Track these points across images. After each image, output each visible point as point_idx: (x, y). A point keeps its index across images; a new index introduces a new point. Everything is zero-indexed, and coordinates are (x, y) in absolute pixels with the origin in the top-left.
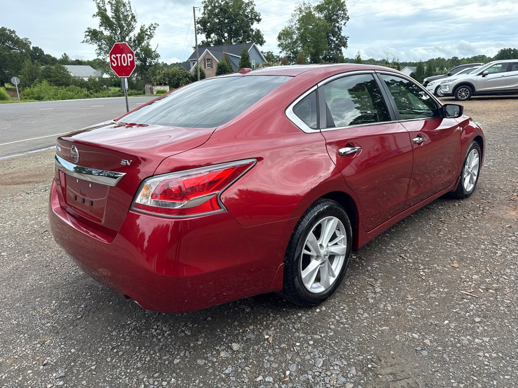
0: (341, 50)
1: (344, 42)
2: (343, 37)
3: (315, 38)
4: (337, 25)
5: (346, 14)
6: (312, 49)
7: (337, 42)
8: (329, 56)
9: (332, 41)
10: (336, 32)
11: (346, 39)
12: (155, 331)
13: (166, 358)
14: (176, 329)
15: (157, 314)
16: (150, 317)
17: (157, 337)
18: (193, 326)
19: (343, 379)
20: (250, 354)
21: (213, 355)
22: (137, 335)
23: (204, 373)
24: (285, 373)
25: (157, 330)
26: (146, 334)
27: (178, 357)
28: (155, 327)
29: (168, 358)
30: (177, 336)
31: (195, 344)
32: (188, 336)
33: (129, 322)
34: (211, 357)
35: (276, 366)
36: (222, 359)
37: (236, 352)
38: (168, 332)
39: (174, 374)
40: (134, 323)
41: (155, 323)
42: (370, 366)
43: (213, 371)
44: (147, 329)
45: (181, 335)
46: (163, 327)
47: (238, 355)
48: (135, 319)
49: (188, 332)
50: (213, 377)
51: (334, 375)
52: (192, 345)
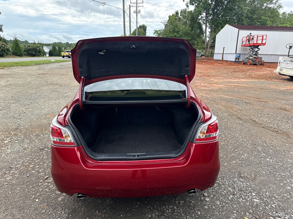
12: (169, 211)
13: (193, 215)
14: (175, 204)
15: (155, 205)
16: (154, 208)
17: (175, 212)
18: (178, 199)
19: (244, 183)
20: (213, 194)
21: (205, 202)
22: (165, 217)
23: (214, 209)
24: (231, 192)
25: (169, 210)
26: (167, 214)
27: (197, 211)
28: (165, 209)
29: (194, 215)
30: (181, 206)
31: (192, 204)
32: (184, 203)
33: (150, 216)
34: (206, 203)
35: (225, 192)
36: (210, 201)
37: (208, 197)
38: (175, 207)
39: (207, 217)
40: (153, 215)
41: (162, 208)
42: (242, 176)
43: (215, 206)
44: (163, 212)
45: (181, 204)
46: (169, 207)
47: (211, 196)
48: (150, 213)
49: (182, 202)
50: (218, 208)
51: (241, 184)
52: (192, 205)
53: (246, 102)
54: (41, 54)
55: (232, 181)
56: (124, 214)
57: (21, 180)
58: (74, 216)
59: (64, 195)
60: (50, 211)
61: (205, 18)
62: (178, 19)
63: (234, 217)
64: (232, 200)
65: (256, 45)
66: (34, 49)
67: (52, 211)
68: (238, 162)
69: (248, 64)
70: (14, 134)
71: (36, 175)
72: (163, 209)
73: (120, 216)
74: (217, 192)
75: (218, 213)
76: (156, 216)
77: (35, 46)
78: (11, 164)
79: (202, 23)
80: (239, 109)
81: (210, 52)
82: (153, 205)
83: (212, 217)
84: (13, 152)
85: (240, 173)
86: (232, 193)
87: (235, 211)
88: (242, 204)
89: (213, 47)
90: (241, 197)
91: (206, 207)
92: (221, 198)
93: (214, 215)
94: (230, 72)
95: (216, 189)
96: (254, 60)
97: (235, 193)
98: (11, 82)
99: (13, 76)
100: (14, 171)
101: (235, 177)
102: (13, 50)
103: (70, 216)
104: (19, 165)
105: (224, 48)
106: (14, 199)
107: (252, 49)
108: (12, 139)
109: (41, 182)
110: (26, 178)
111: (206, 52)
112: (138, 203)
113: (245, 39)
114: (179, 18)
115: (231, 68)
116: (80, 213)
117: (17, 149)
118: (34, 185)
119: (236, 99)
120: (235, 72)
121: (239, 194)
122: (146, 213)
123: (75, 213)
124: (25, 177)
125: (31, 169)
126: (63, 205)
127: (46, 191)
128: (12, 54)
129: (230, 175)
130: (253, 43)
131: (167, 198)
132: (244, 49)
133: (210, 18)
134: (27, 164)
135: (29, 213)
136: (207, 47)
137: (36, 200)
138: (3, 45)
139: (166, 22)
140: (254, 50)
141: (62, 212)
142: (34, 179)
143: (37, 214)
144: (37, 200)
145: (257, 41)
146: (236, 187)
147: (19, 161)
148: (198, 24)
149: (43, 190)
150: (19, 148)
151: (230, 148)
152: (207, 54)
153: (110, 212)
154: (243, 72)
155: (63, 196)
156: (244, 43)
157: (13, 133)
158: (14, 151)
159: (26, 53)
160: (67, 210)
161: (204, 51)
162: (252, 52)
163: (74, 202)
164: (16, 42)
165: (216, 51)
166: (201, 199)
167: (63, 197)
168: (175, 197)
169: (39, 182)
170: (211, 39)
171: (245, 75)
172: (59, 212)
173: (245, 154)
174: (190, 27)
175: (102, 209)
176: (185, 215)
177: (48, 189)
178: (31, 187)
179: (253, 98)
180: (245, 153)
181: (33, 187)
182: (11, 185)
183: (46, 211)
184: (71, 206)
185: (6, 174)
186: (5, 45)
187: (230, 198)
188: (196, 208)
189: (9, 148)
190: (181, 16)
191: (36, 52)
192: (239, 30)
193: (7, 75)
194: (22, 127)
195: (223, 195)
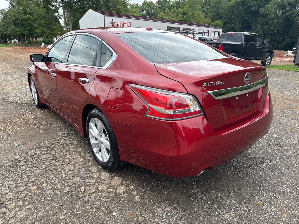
27: (249, 156)
48: (227, 171)
76: (234, 171)
103: (174, 206)
174: (45, 9)
192: (104, 16)
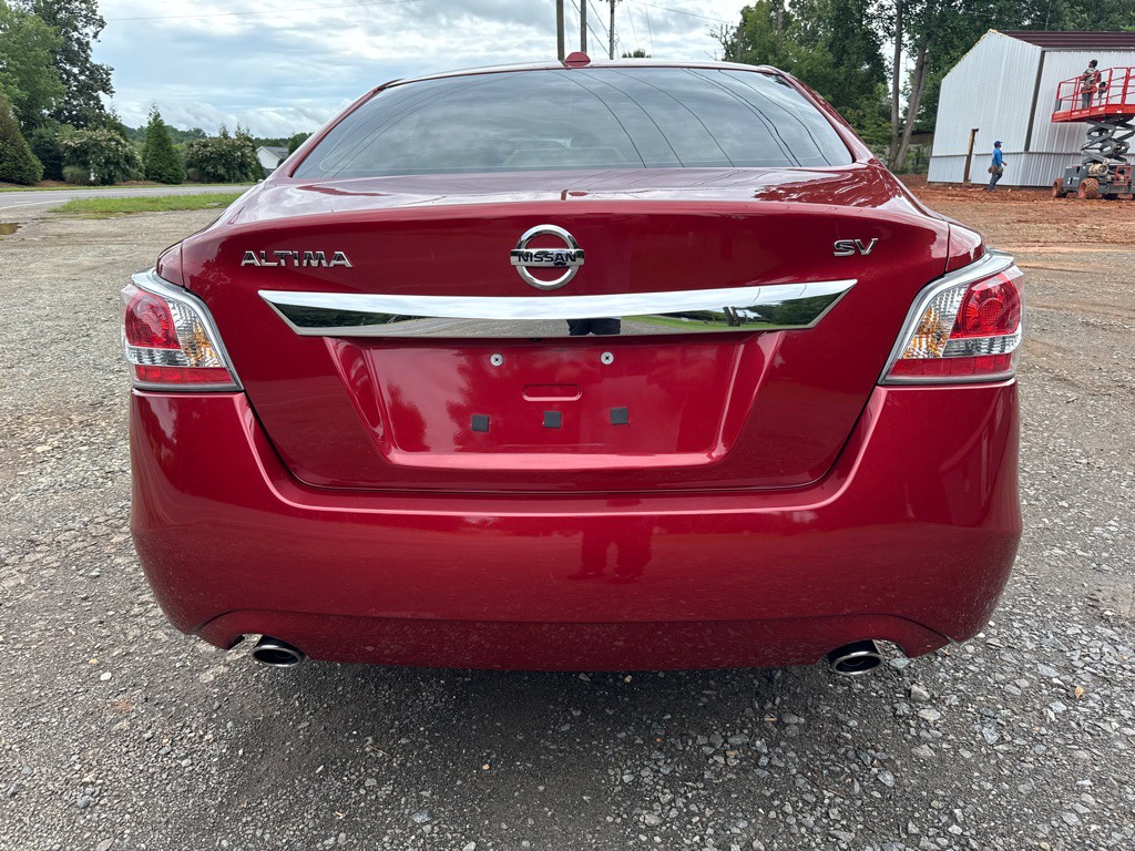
0: (97, 99)
1: (102, 79)
2: (98, 68)
3: (22, 63)
4: (76, 35)
5: (94, 12)
6: (18, 90)
7: (83, 78)
8: (70, 112)
9: (69, 74)
10: (76, 54)
11: (108, 74)
12: (726, 757)
13: (857, 788)
14: (759, 729)
15: (654, 725)
16: (650, 741)
17: (756, 765)
18: (774, 704)
19: (1120, 647)
20: (959, 691)
21: (918, 728)
22: (703, 789)
23: (968, 766)
24: (1053, 685)
25: (728, 753)
26: (718, 775)
27: (875, 770)
28: (708, 750)
29: (861, 786)
30: (790, 739)
31: (850, 730)
32: (808, 726)
33: (627, 778)
34: (923, 733)
35: (1024, 683)
36: (945, 725)
37: (935, 702)
38: (758, 743)
39: (935, 803)
40: (644, 773)
41: (690, 743)
42: (1108, 613)
43: (971, 751)
44: (698, 764)
45: (792, 731)
46: (726, 742)
47: (947, 703)
48: (629, 763)
49: (794, 719)
50: (993, 762)
51: (1105, 650)
52: (849, 736)
53: (1087, 324)
54: (246, 175)
55: (1055, 634)
56: (497, 761)
57: (61, 592)
58: (253, 758)
59: (228, 659)
60: (150, 727)
61: (894, 12)
62: (781, 20)
63: (1082, 810)
64: (1062, 725)
65: (1119, 112)
66: (222, 155)
67: (163, 725)
68: (1079, 552)
69: (1082, 194)
70: (81, 422)
71: (129, 574)
72: (697, 750)
73: (479, 769)
74: (977, 685)
75: (989, 786)
76: (661, 782)
77: (227, 145)
78: (39, 529)
79: (881, 33)
80: (1058, 348)
81: (912, 154)
82: (649, 727)
83: (961, 804)
84: (61, 485)
85: (1093, 603)
86: (1063, 691)
87: (1087, 782)
88: (1121, 745)
89: (925, 133)
90: (1112, 712)
91: (925, 751)
92: (1006, 712)
93: (970, 792)
94: (1001, 222)
95: (971, 667)
96: (1109, 177)
97: (1080, 690)
98: (117, 258)
99: (131, 238)
100: (39, 556)
101: (1069, 619)
102: (147, 161)
103: (241, 752)
104: (67, 534)
105: (974, 131)
106: (11, 665)
107: (1101, 131)
108: (70, 440)
109: (142, 604)
110: (82, 583)
111: (894, 154)
112: (574, 713)
113: (1068, 90)
114: (787, 16)
115: (1004, 210)
116: (288, 744)
117: (77, 474)
118: (111, 613)
119: (1039, 312)
120: (1026, 221)
121: (1097, 697)
122: (608, 764)
123: (263, 739)
124: (81, 579)
125: (113, 551)
126: (217, 704)
127: (155, 640)
128: (142, 175)
129: (1042, 607)
130: (1107, 106)
131: (717, 696)
132: (1062, 133)
133: (918, 8)
134: (104, 529)
135: (57, 727)
136: (901, 135)
137: (99, 676)
138: (110, 140)
139: (732, 32)
140: (1108, 135)
141: (206, 733)
142: (117, 588)
143: (89, 737)
144: (106, 676)
145: (1124, 94)
146: (1081, 664)
147: (74, 517)
148: (864, 38)
149: (142, 636)
150: (86, 472)
151: (1032, 493)
152: (900, 160)
153: (431, 749)
154: (1058, 221)
155: (225, 665)
156: (1066, 107)
157: (76, 418)
158: (63, 480)
159: (194, 173)
160: (230, 724)
161: (887, 151)
162: (1099, 145)
163: (267, 691)
164: (158, 133)
165: (939, 147)
166: (896, 710)
167: (223, 669)
168: (757, 694)
169: (132, 603)
170: (919, 100)
171: (1071, 233)
172: (192, 735)
173: (1112, 522)
174: (830, 50)
175: (393, 730)
176: (813, 782)
177: (166, 634)
178: (94, 620)
179: (1120, 308)
180: (1111, 518)
181: (101, 622)
182: (12, 608)
183: (131, 726)
184: (254, 709)
185: (7, 565)
186: (118, 143)
187: (1051, 714)
188: (871, 755)
189: (49, 470)
190: (794, 7)
191: (228, 166)
192: (1043, 53)
193: (109, 235)
194: (118, 400)
195: (1014, 700)
